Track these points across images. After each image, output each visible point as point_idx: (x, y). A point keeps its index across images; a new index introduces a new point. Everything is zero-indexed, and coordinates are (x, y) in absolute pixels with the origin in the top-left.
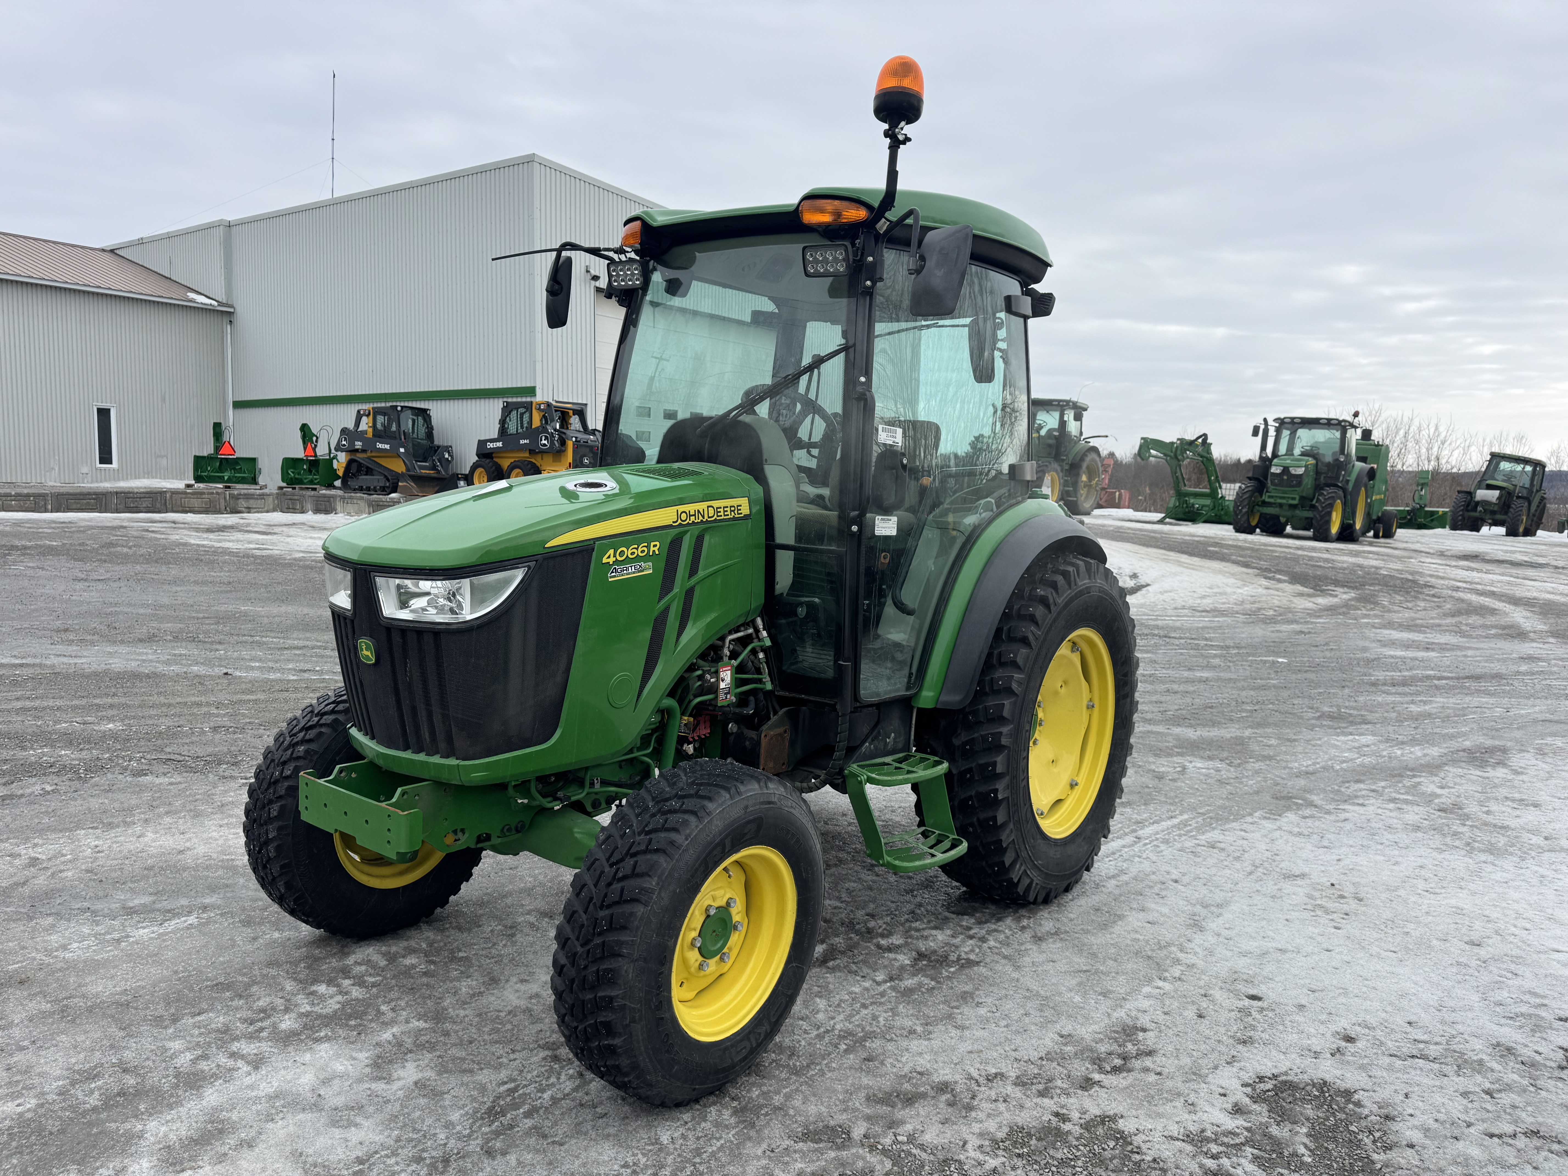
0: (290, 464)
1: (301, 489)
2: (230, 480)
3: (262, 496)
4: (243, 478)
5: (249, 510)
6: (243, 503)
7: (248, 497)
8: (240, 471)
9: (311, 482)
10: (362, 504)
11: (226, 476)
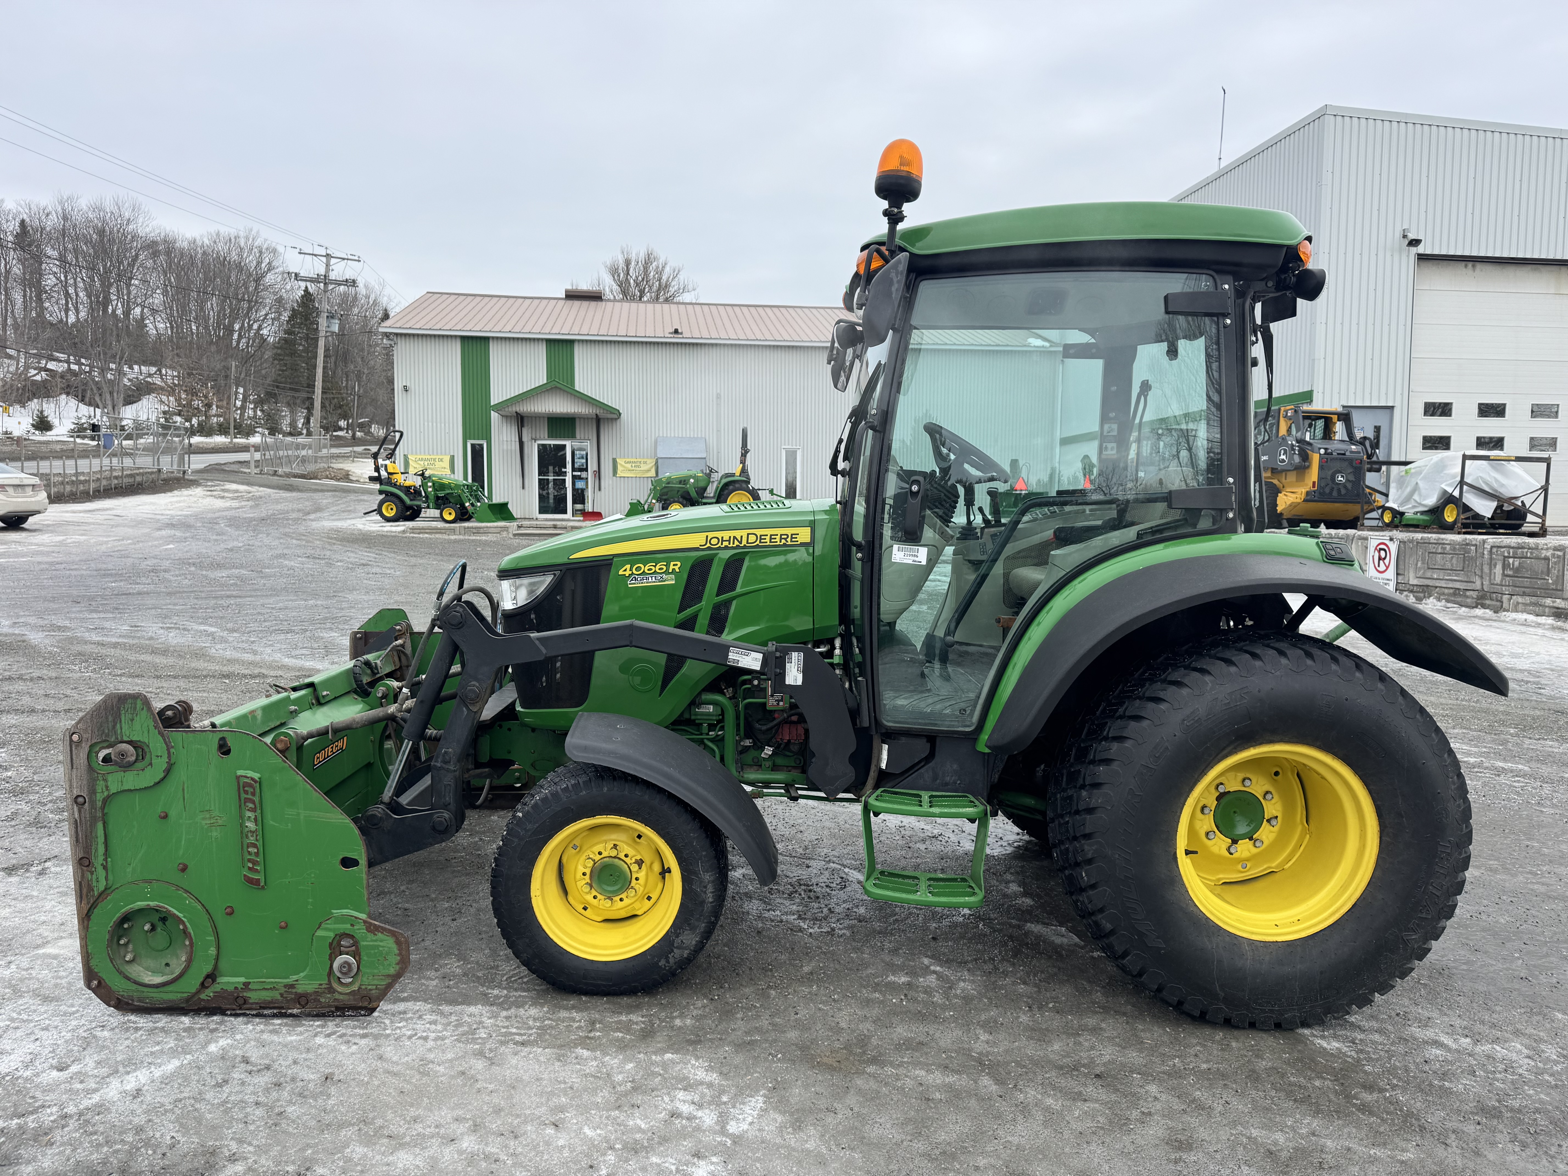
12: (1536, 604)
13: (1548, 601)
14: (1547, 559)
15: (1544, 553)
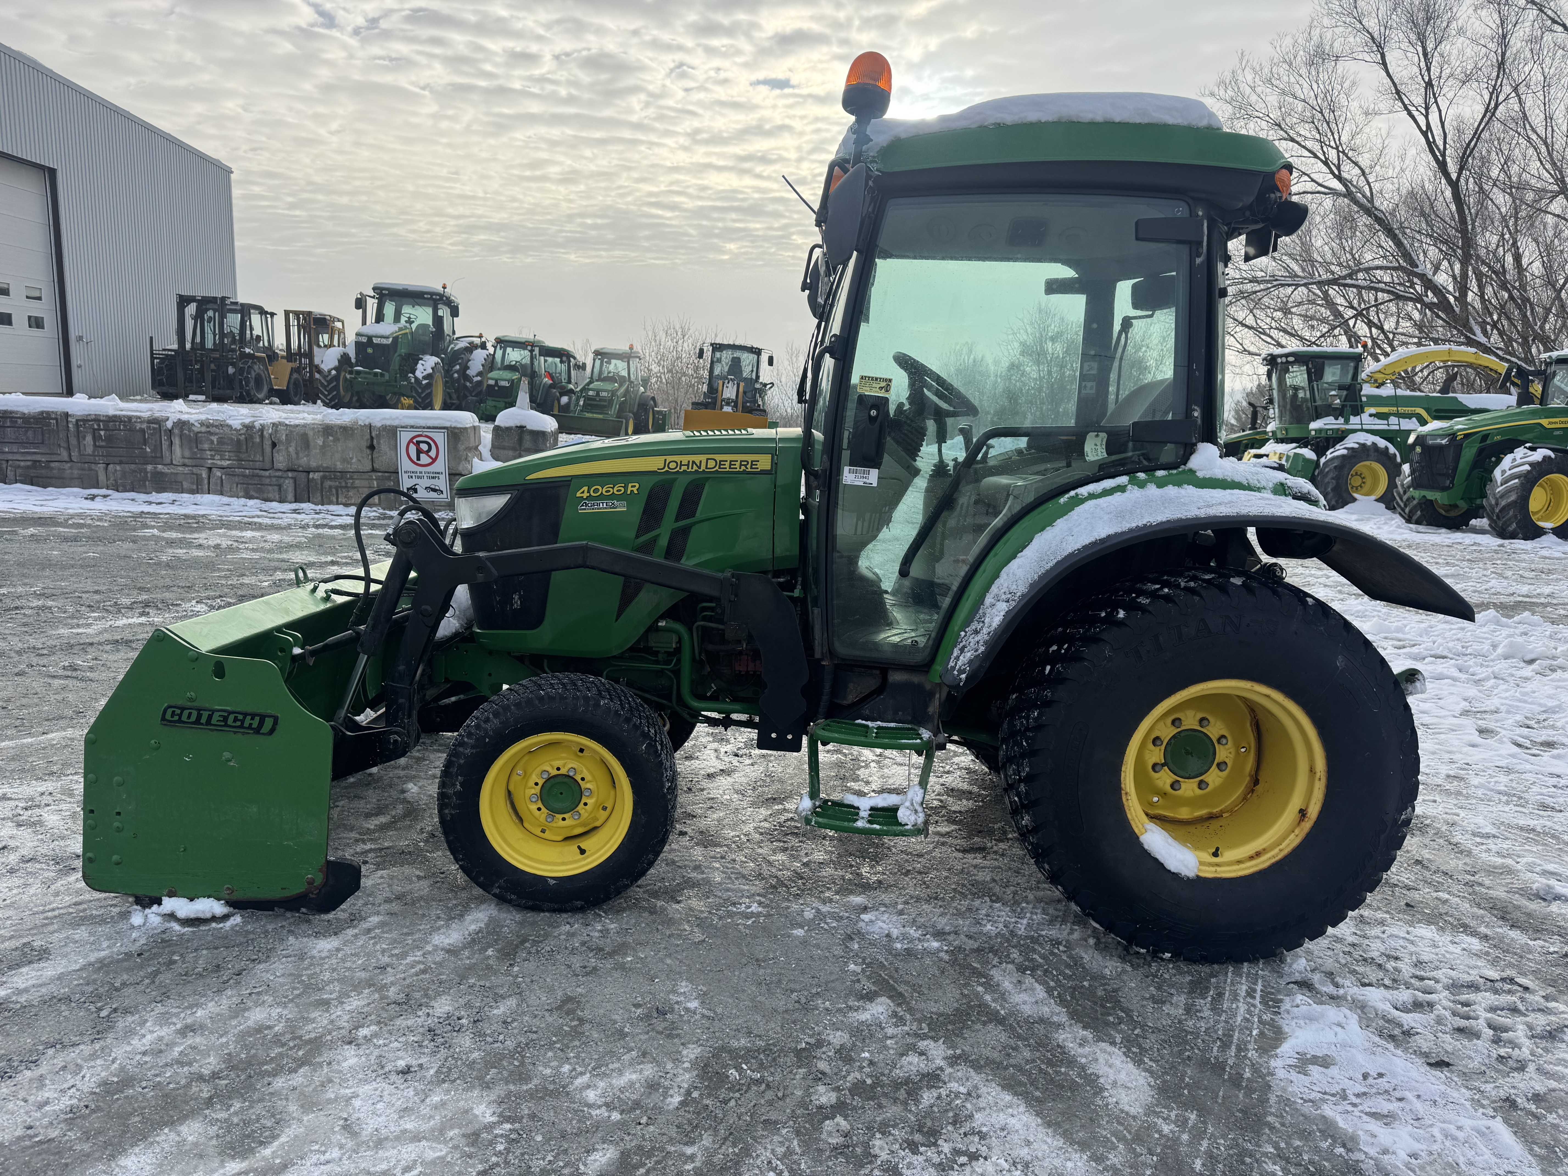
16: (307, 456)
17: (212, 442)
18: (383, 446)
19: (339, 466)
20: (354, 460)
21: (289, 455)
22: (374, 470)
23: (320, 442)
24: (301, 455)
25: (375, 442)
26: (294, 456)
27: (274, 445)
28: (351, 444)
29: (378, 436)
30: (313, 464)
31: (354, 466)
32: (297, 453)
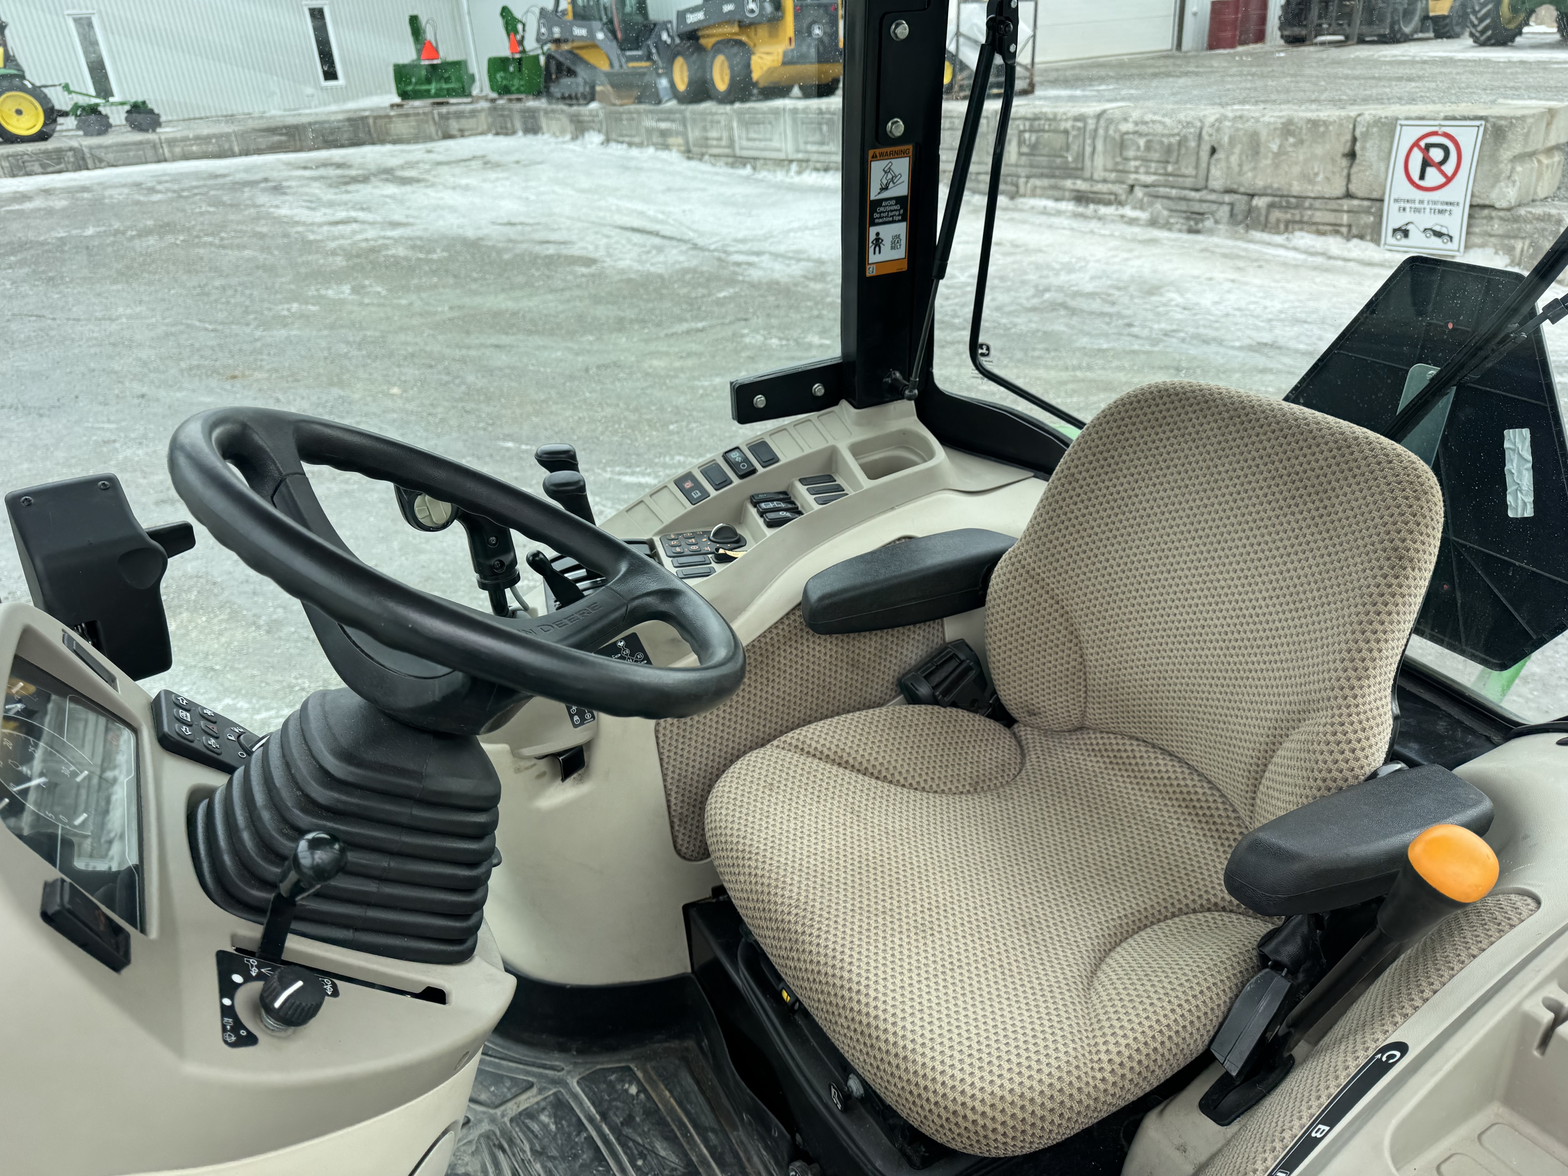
0: (497, 65)
1: (510, 100)
2: (437, 95)
3: (474, 113)
4: (453, 90)
5: (462, 134)
6: (454, 126)
7: (459, 115)
8: (447, 80)
9: (519, 91)
10: (565, 121)
11: (433, 87)
12: (1054, 187)
13: (1068, 183)
14: (1066, 132)
15: (1063, 125)
16: (1254, 169)
17: (1138, 148)
18: (1369, 152)
19: (1296, 188)
20: (1320, 178)
21: (1229, 168)
22: (1349, 195)
23: (1275, 147)
24: (1246, 168)
25: (1358, 145)
26: (1236, 169)
27: (1213, 151)
28: (1319, 150)
29: (1366, 135)
30: (1260, 183)
31: (1318, 188)
32: (1240, 165)
